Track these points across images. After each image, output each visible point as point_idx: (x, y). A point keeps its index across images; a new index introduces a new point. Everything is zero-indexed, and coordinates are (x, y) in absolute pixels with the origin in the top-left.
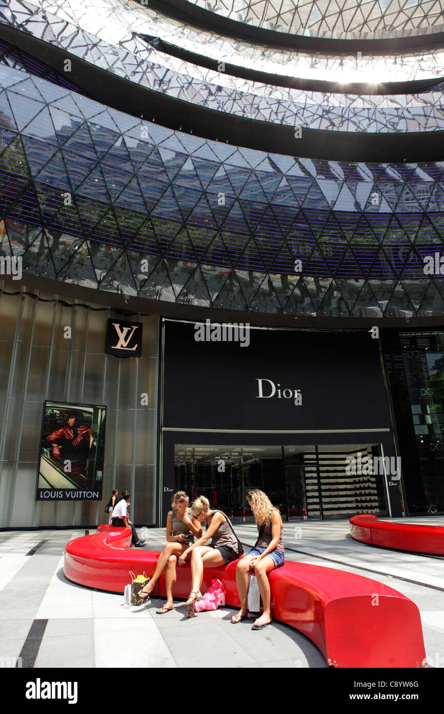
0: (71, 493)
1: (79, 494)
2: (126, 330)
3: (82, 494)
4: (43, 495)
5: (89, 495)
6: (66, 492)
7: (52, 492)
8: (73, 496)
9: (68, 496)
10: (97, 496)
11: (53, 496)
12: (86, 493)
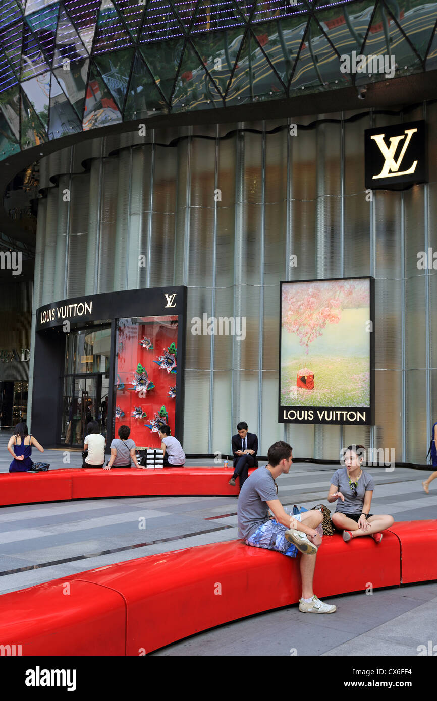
0: (325, 413)
1: (336, 414)
2: (395, 140)
3: (342, 415)
4: (287, 416)
5: (352, 416)
6: (318, 412)
7: (298, 411)
8: (328, 417)
9: (321, 419)
10: (364, 418)
11: (300, 416)
12: (346, 414)
